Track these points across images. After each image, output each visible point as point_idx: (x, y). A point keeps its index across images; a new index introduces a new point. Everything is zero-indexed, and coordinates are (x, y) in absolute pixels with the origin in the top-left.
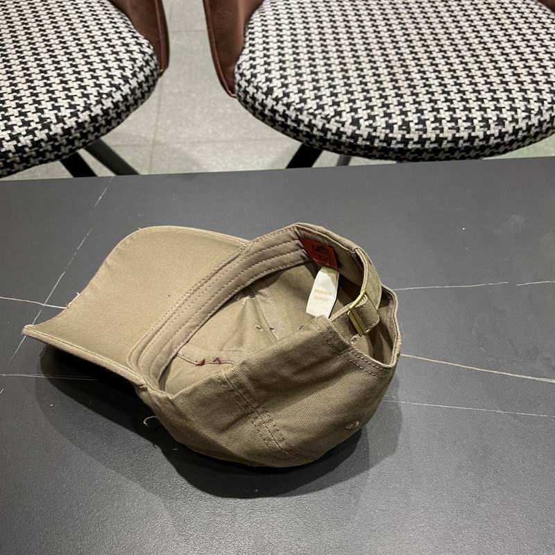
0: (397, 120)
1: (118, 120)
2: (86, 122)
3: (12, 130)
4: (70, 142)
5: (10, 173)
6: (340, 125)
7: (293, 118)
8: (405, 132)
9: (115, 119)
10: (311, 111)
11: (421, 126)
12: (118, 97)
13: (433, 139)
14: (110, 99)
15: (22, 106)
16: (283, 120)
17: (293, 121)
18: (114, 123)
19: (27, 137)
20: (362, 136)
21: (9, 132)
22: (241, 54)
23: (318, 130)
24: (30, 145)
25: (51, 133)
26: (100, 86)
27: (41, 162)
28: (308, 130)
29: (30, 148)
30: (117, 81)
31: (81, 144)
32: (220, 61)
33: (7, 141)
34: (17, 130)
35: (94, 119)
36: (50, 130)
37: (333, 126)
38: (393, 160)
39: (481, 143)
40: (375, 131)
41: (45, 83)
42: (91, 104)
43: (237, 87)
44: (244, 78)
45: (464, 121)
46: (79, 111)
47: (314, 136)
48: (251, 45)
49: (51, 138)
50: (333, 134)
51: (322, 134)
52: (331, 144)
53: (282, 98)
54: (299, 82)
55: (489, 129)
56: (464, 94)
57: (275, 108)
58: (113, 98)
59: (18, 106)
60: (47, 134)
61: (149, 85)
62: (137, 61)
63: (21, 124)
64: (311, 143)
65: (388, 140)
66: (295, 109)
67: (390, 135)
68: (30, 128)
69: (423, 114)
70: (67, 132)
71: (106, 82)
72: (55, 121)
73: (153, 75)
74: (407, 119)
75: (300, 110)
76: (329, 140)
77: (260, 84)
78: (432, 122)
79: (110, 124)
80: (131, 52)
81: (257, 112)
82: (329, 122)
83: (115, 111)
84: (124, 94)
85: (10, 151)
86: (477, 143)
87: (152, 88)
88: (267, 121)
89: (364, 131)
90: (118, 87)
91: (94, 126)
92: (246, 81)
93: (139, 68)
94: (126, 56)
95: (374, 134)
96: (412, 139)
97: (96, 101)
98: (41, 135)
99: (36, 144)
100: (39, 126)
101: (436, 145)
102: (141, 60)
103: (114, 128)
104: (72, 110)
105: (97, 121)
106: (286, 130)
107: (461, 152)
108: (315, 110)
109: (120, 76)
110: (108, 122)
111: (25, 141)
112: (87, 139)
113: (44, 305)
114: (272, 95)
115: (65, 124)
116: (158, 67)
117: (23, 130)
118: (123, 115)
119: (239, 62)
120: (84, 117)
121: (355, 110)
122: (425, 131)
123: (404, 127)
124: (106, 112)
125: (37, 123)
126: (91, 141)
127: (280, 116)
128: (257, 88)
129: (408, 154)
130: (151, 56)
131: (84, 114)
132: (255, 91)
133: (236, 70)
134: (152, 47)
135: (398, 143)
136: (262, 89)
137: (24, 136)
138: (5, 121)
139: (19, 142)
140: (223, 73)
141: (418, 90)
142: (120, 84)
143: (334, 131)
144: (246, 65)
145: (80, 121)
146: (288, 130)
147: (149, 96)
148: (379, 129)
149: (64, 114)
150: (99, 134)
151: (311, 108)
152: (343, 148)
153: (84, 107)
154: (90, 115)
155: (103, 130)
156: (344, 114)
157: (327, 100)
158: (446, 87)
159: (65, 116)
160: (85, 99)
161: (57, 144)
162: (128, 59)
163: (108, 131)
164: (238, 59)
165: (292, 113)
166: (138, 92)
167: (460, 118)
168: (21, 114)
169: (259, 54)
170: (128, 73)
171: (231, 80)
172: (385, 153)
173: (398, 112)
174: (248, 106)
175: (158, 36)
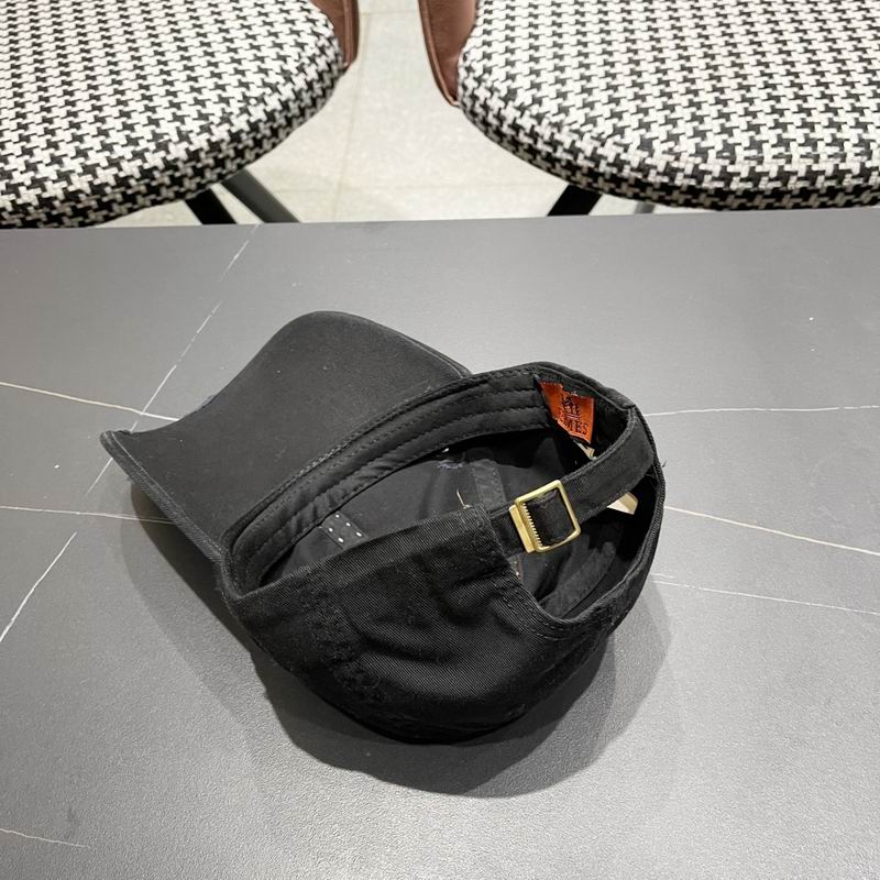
0: (715, 142)
1: (273, 140)
2: (223, 141)
3: (111, 150)
4: (199, 172)
5: (107, 219)
6: (621, 150)
7: (547, 138)
8: (727, 162)
9: (269, 138)
10: (575, 127)
11: (754, 152)
12: (273, 103)
13: (773, 174)
14: (262, 106)
15: (127, 115)
16: (531, 141)
17: (546, 143)
18: (266, 144)
19: (133, 163)
20: (655, 167)
21: (107, 153)
22: (469, 36)
23: (586, 158)
24: (138, 175)
25: (170, 158)
26: (246, 85)
27: (155, 203)
28: (570, 157)
29: (137, 180)
30: (273, 78)
31: (215, 177)
32: (436, 48)
33: (104, 168)
34: (119, 151)
35: (235, 137)
36: (168, 152)
37: (609, 151)
38: (706, 208)
39: (855, 182)
40: (677, 159)
41: (164, 80)
42: (231, 113)
43: (460, 90)
44: (472, 75)
45: (828, 145)
46: (212, 123)
47: (579, 168)
48: (486, 21)
49: (170, 166)
50: (609, 164)
51: (592, 165)
52: (606, 181)
53: (530, 105)
54: (559, 81)
55: (870, 159)
56: (832, 100)
57: (519, 122)
58: (266, 104)
59: (123, 114)
60: (164, 159)
61: (325, 85)
62: (306, 47)
63: (125, 142)
64: (573, 179)
65: (698, 175)
66: (550, 123)
67: (702, 167)
68: (138, 149)
69: (758, 132)
70: (194, 156)
71: (256, 79)
72: (175, 138)
73: (330, 70)
74: (731, 141)
75: (558, 126)
76: (603, 175)
77: (496, 85)
78: (773, 146)
79: (261, 147)
80: (297, 33)
81: (490, 130)
82: (603, 145)
83: (269, 125)
84: (283, 99)
85: (107, 184)
86: (848, 182)
87: (328, 92)
88: (505, 143)
89: (660, 160)
90: (274, 89)
91: (235, 149)
92: (475, 79)
93: (309, 58)
94: (291, 39)
95: (675, 165)
96: (738, 174)
97: (240, 109)
98: (155, 160)
99: (146, 174)
100: (152, 146)
101: (778, 184)
102: (313, 46)
103: (266, 152)
104: (203, 123)
105: (240, 141)
106: (535, 158)
107: (821, 196)
108: (582, 126)
109: (279, 71)
110: (258, 143)
111: (131, 168)
112: (224, 167)
113: (142, 413)
114: (514, 100)
115: (191, 143)
116: (340, 59)
117: (127, 152)
118: (282, 133)
119: (465, 50)
120: (220, 133)
121: (646, 126)
122: (760, 161)
123: (725, 154)
124: (254, 127)
125: (148, 141)
126: (231, 172)
127: (526, 134)
128: (492, 90)
129: (730, 199)
130: (329, 39)
131: (221, 128)
132: (489, 94)
133: (461, 61)
134: (331, 26)
135: (714, 179)
136: (498, 91)
137: (129, 161)
138: (102, 138)
139: (120, 169)
140: (441, 66)
141: (754, 93)
142: (278, 83)
143: (611, 160)
144: (475, 54)
145: (214, 139)
146: (538, 158)
147: (323, 104)
148: (684, 157)
149: (189, 129)
150: (243, 162)
151: (575, 122)
152: (624, 187)
153: (222, 118)
154: (229, 131)
155: (249, 155)
156: (627, 131)
157: (602, 110)
158: (801, 88)
159: (191, 131)
160: (223, 105)
161: (177, 174)
162: (293, 43)
163: (258, 156)
164: (464, 43)
165: (544, 131)
166: (306, 97)
167: (822, 140)
168: (126, 127)
169: (498, 36)
170: (291, 66)
171: (452, 78)
172: (692, 197)
173: (718, 130)
174: (477, 120)
175: (342, 8)
